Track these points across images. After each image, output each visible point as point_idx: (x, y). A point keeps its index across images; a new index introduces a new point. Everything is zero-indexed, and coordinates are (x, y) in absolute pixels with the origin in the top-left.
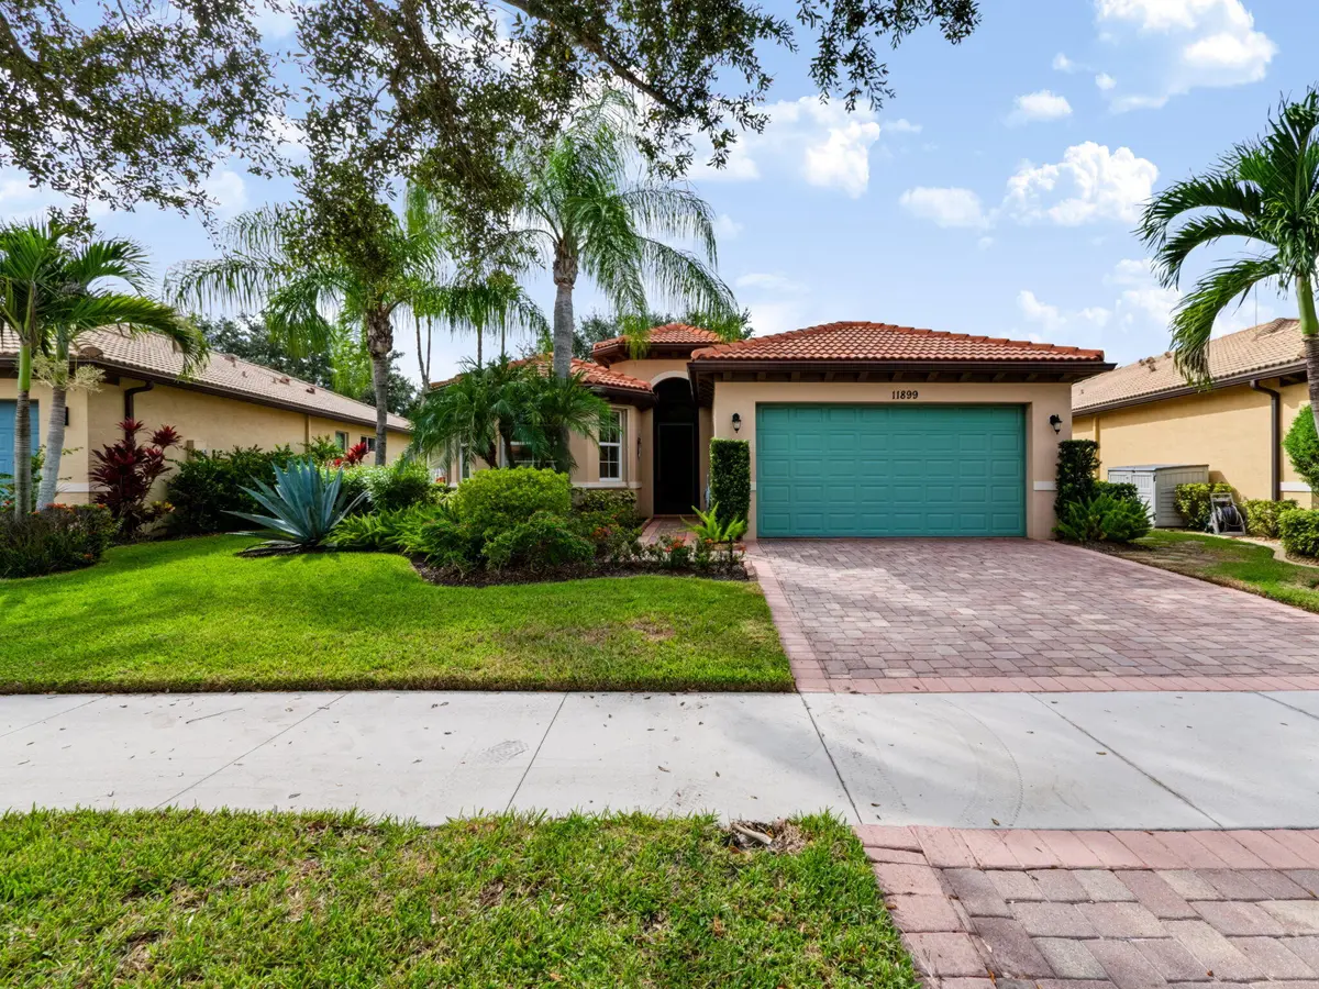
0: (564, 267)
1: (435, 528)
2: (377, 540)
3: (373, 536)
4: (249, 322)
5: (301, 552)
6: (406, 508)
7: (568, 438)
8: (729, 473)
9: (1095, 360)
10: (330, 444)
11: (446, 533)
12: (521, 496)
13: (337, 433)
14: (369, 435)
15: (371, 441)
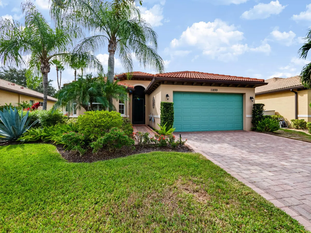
0: (112, 46)
1: (69, 136)
2: (42, 138)
3: (41, 137)
4: (4, 69)
5: (8, 144)
6: (54, 125)
7: (112, 102)
8: (168, 112)
9: (262, 82)
10: (27, 104)
11: (74, 138)
12: (105, 122)
13: (30, 100)
14: (41, 101)
15: (42, 103)
